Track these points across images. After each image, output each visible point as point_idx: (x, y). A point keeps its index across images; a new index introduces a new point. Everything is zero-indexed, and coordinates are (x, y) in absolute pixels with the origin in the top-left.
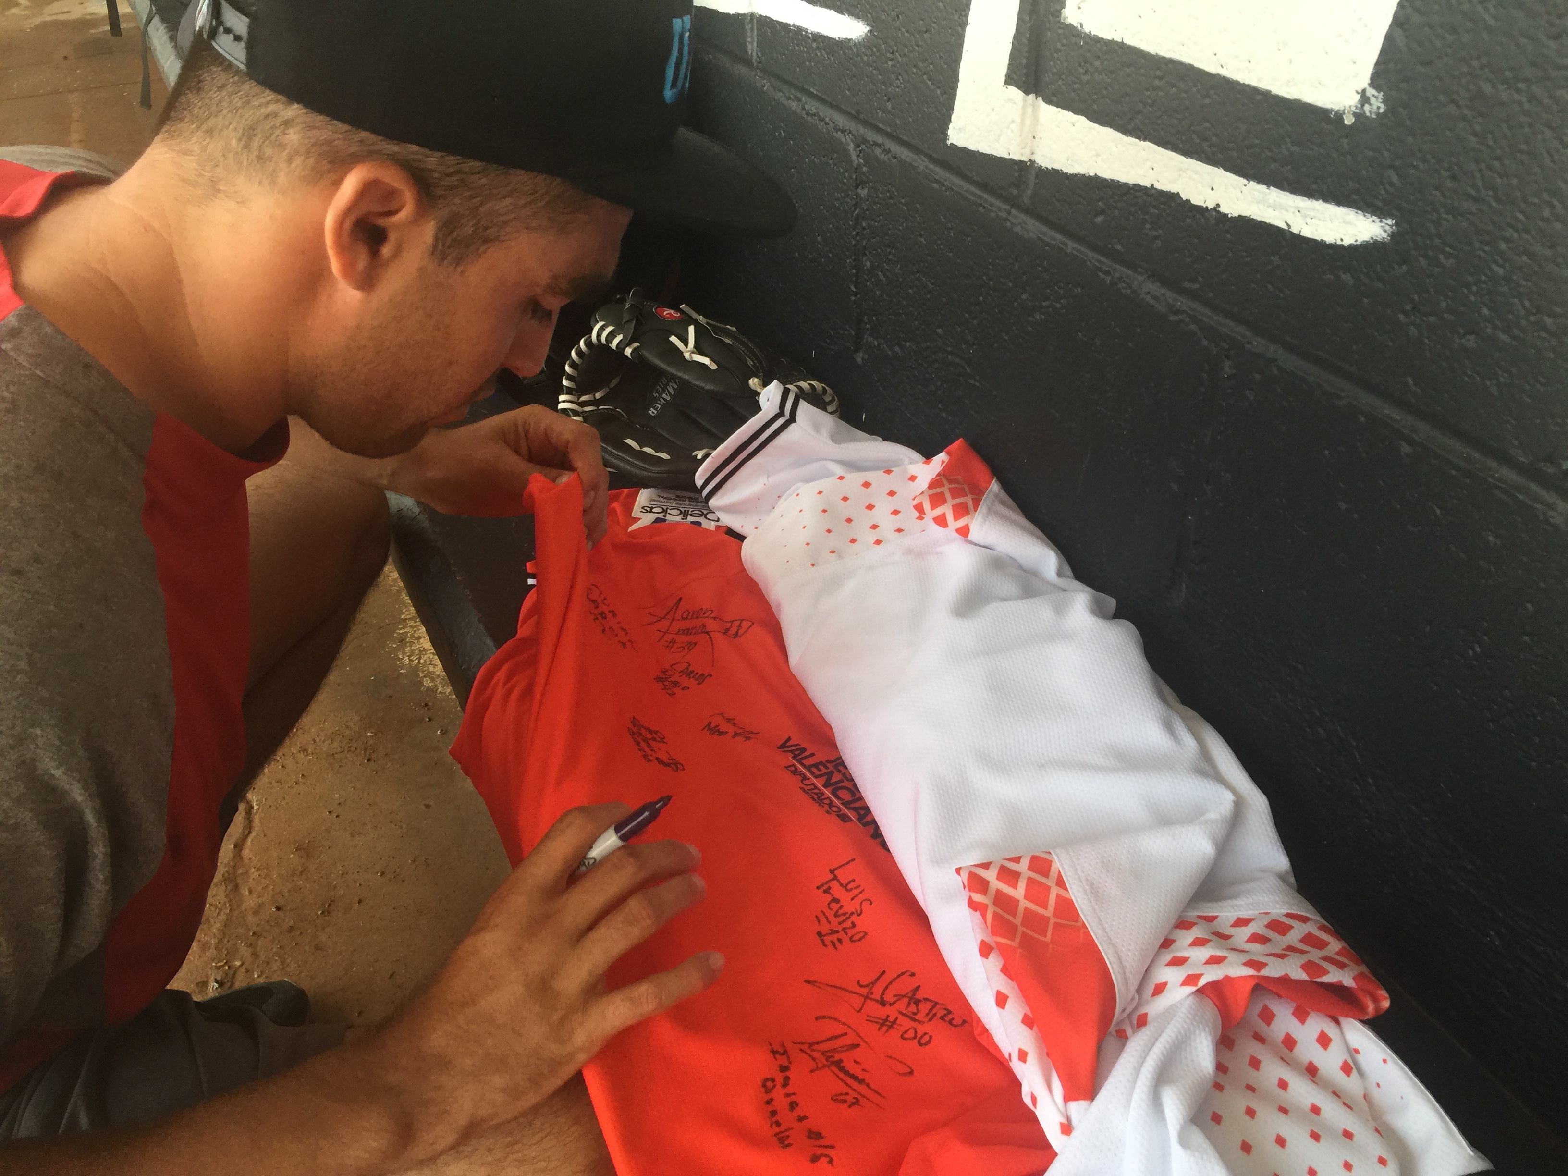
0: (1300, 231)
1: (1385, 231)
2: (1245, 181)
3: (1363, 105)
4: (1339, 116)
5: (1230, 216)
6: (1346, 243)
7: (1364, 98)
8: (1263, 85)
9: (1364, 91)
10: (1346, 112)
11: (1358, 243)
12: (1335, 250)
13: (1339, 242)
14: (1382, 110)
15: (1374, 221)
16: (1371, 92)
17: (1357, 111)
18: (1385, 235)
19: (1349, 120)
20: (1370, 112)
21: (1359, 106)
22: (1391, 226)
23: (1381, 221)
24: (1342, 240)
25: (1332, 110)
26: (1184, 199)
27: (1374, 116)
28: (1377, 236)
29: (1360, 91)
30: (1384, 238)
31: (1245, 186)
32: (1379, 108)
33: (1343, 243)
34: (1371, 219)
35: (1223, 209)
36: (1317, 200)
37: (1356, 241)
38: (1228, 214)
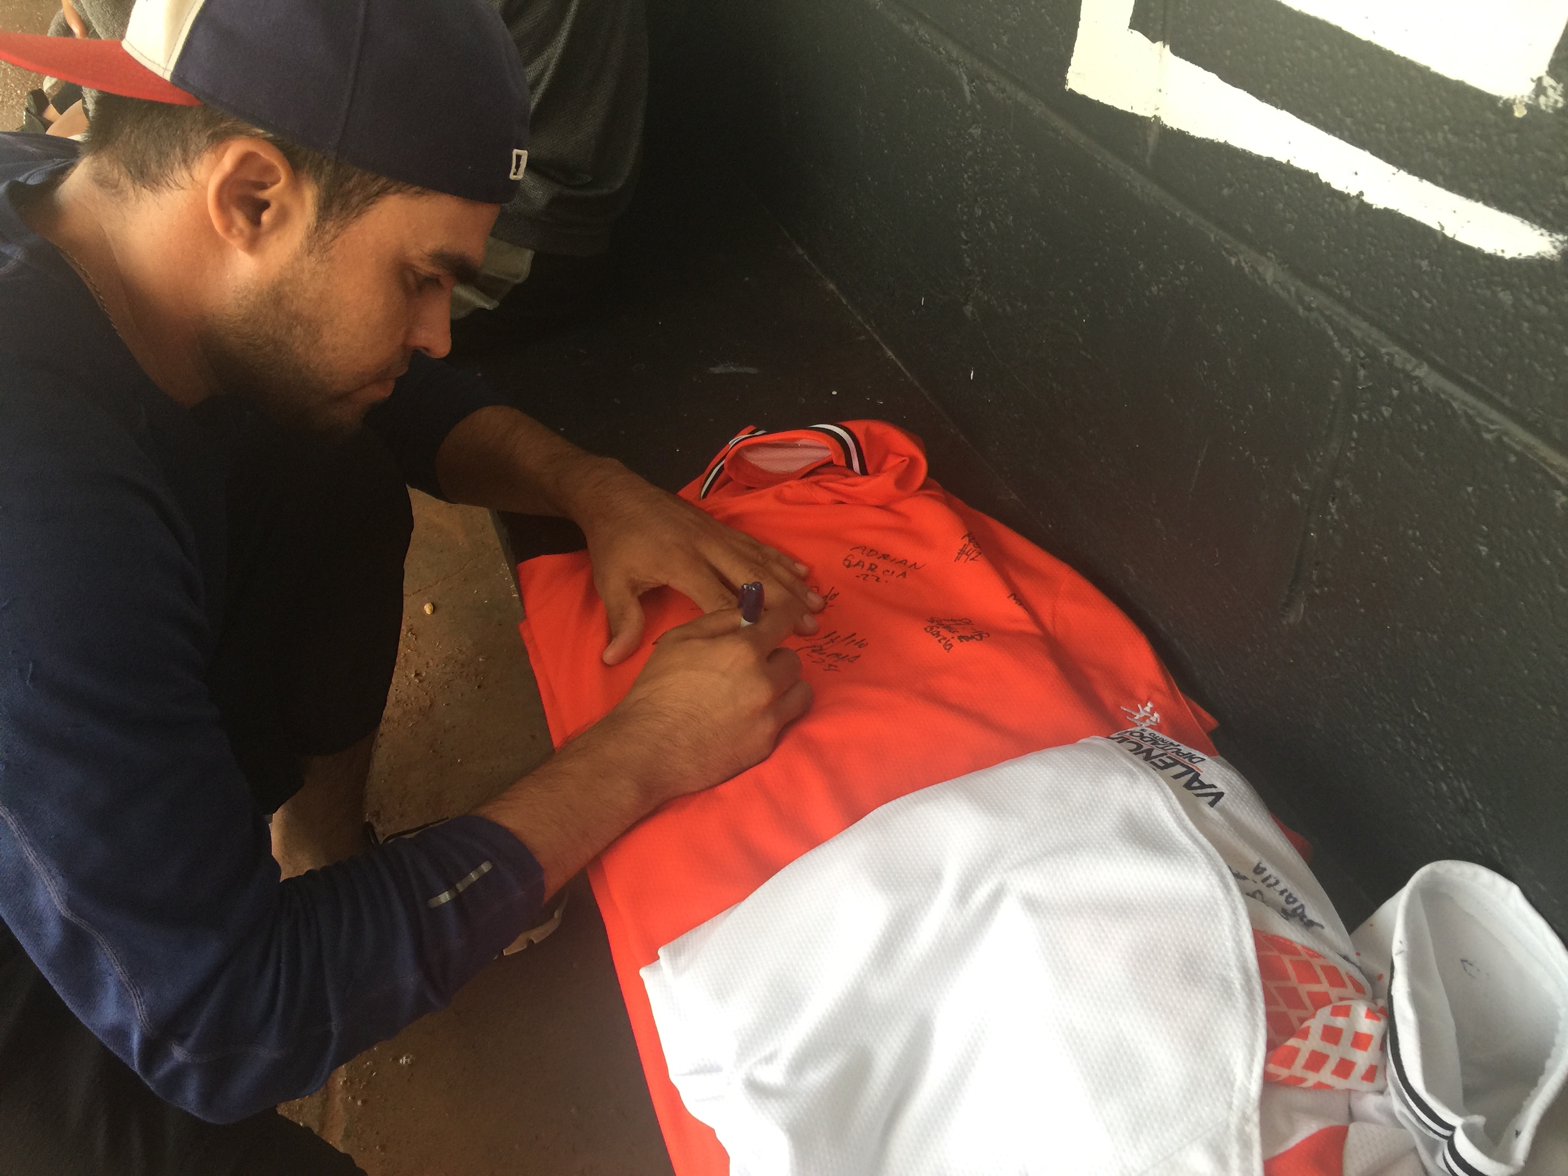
0: (1455, 235)
1: (1555, 247)
2: (1395, 169)
3: (1537, 96)
4: (1509, 105)
5: (1374, 207)
6: (1507, 256)
7: (1540, 89)
8: (1421, 60)
9: (1540, 79)
10: (1517, 101)
11: (1522, 257)
12: (1493, 262)
13: (1500, 254)
14: (1560, 105)
15: (1542, 235)
16: (1548, 81)
17: (1530, 102)
18: (1554, 252)
19: (1520, 112)
20: (1547, 106)
21: (1533, 96)
22: (1562, 242)
23: (1551, 235)
24: (1503, 251)
25: (1501, 98)
26: (1324, 181)
27: (1550, 111)
28: (1544, 252)
29: (1535, 78)
30: (1553, 256)
31: (1394, 174)
32: (1556, 102)
33: (1504, 255)
34: (1539, 232)
35: (1366, 199)
36: (1477, 201)
37: (1520, 254)
38: (1372, 205)
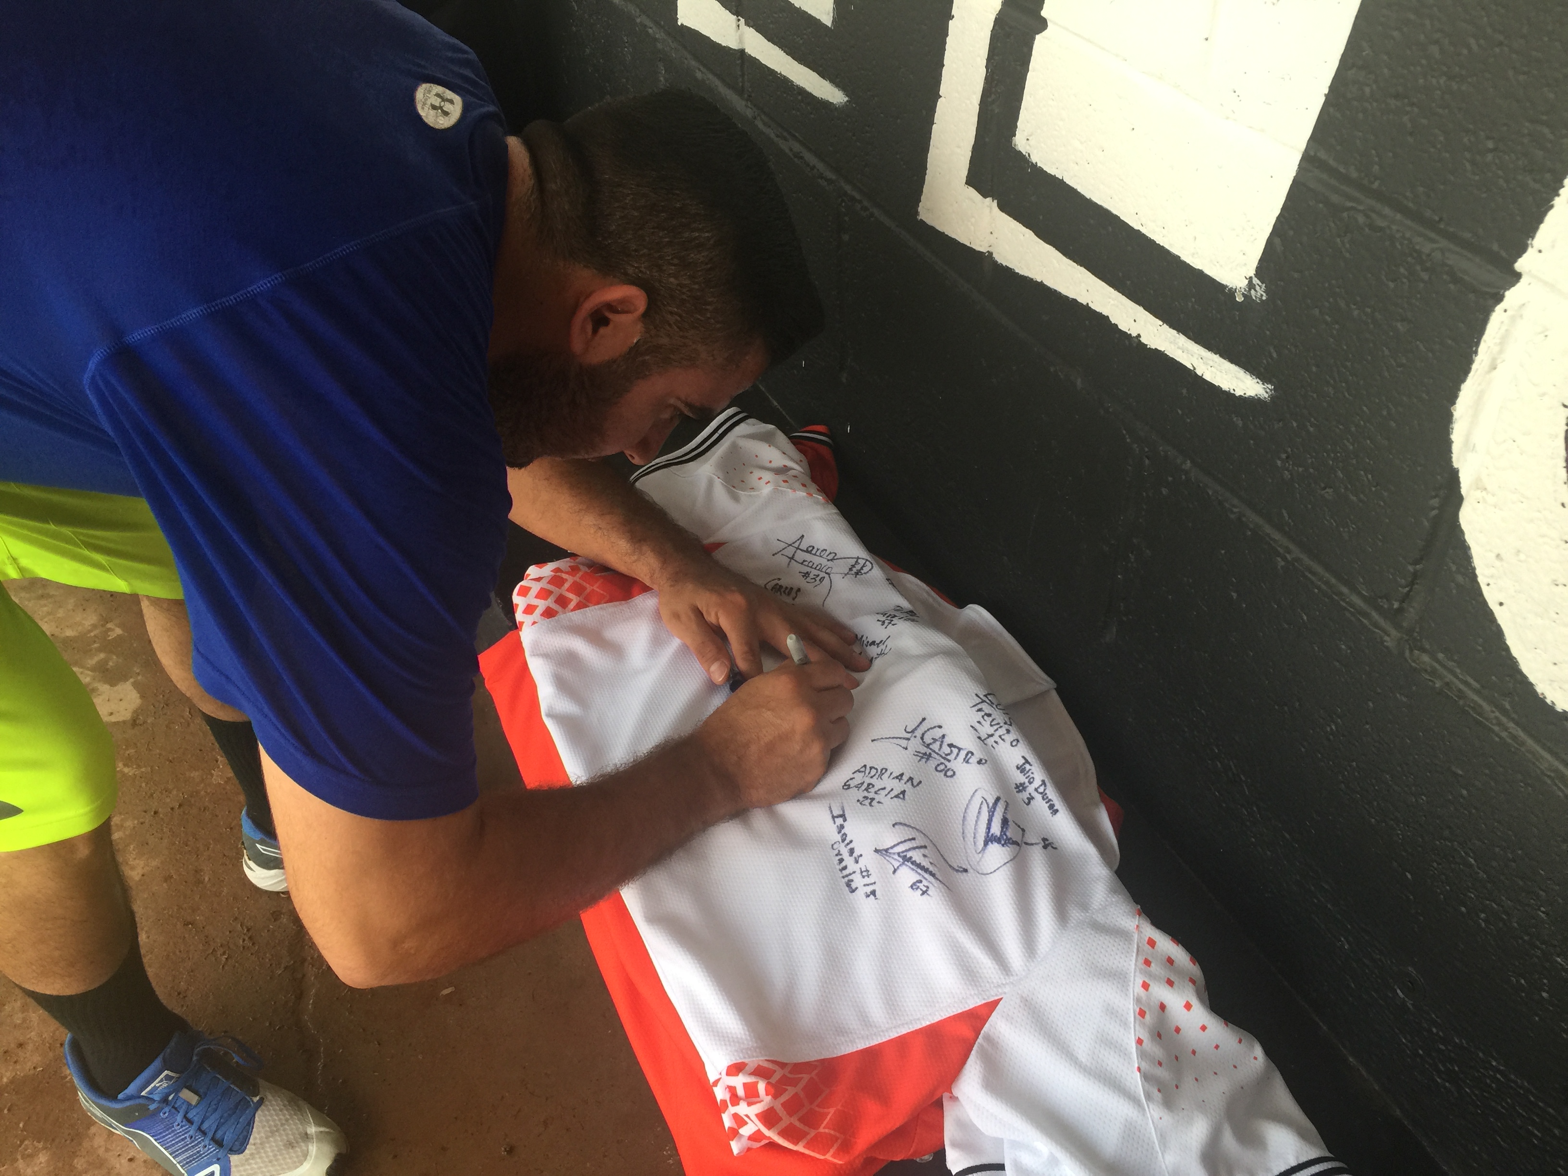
0: (1203, 375)
1: (1267, 392)
2: (1161, 323)
3: (1250, 290)
4: (1232, 292)
5: (1148, 347)
6: (1237, 394)
7: (1251, 285)
8: (1175, 250)
9: (1251, 278)
10: (1237, 291)
11: (1246, 396)
12: (1228, 396)
13: (1232, 392)
14: (1264, 298)
15: (1258, 382)
16: (1256, 281)
17: (1246, 293)
18: (1266, 396)
19: (1239, 299)
20: (1256, 297)
21: (1247, 289)
22: (1271, 390)
23: (1263, 384)
24: (1234, 390)
25: (1227, 286)
26: (1113, 322)
27: (1258, 301)
28: (1260, 395)
29: (1248, 277)
30: (1265, 398)
31: (1161, 326)
32: (1262, 295)
33: (1235, 393)
34: (1256, 381)
35: (1144, 340)
36: (1216, 354)
37: (1245, 394)
38: (1147, 345)
